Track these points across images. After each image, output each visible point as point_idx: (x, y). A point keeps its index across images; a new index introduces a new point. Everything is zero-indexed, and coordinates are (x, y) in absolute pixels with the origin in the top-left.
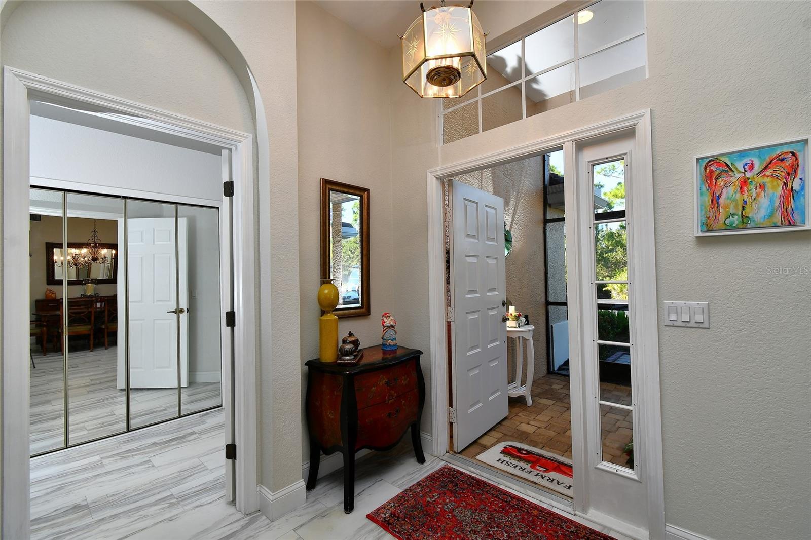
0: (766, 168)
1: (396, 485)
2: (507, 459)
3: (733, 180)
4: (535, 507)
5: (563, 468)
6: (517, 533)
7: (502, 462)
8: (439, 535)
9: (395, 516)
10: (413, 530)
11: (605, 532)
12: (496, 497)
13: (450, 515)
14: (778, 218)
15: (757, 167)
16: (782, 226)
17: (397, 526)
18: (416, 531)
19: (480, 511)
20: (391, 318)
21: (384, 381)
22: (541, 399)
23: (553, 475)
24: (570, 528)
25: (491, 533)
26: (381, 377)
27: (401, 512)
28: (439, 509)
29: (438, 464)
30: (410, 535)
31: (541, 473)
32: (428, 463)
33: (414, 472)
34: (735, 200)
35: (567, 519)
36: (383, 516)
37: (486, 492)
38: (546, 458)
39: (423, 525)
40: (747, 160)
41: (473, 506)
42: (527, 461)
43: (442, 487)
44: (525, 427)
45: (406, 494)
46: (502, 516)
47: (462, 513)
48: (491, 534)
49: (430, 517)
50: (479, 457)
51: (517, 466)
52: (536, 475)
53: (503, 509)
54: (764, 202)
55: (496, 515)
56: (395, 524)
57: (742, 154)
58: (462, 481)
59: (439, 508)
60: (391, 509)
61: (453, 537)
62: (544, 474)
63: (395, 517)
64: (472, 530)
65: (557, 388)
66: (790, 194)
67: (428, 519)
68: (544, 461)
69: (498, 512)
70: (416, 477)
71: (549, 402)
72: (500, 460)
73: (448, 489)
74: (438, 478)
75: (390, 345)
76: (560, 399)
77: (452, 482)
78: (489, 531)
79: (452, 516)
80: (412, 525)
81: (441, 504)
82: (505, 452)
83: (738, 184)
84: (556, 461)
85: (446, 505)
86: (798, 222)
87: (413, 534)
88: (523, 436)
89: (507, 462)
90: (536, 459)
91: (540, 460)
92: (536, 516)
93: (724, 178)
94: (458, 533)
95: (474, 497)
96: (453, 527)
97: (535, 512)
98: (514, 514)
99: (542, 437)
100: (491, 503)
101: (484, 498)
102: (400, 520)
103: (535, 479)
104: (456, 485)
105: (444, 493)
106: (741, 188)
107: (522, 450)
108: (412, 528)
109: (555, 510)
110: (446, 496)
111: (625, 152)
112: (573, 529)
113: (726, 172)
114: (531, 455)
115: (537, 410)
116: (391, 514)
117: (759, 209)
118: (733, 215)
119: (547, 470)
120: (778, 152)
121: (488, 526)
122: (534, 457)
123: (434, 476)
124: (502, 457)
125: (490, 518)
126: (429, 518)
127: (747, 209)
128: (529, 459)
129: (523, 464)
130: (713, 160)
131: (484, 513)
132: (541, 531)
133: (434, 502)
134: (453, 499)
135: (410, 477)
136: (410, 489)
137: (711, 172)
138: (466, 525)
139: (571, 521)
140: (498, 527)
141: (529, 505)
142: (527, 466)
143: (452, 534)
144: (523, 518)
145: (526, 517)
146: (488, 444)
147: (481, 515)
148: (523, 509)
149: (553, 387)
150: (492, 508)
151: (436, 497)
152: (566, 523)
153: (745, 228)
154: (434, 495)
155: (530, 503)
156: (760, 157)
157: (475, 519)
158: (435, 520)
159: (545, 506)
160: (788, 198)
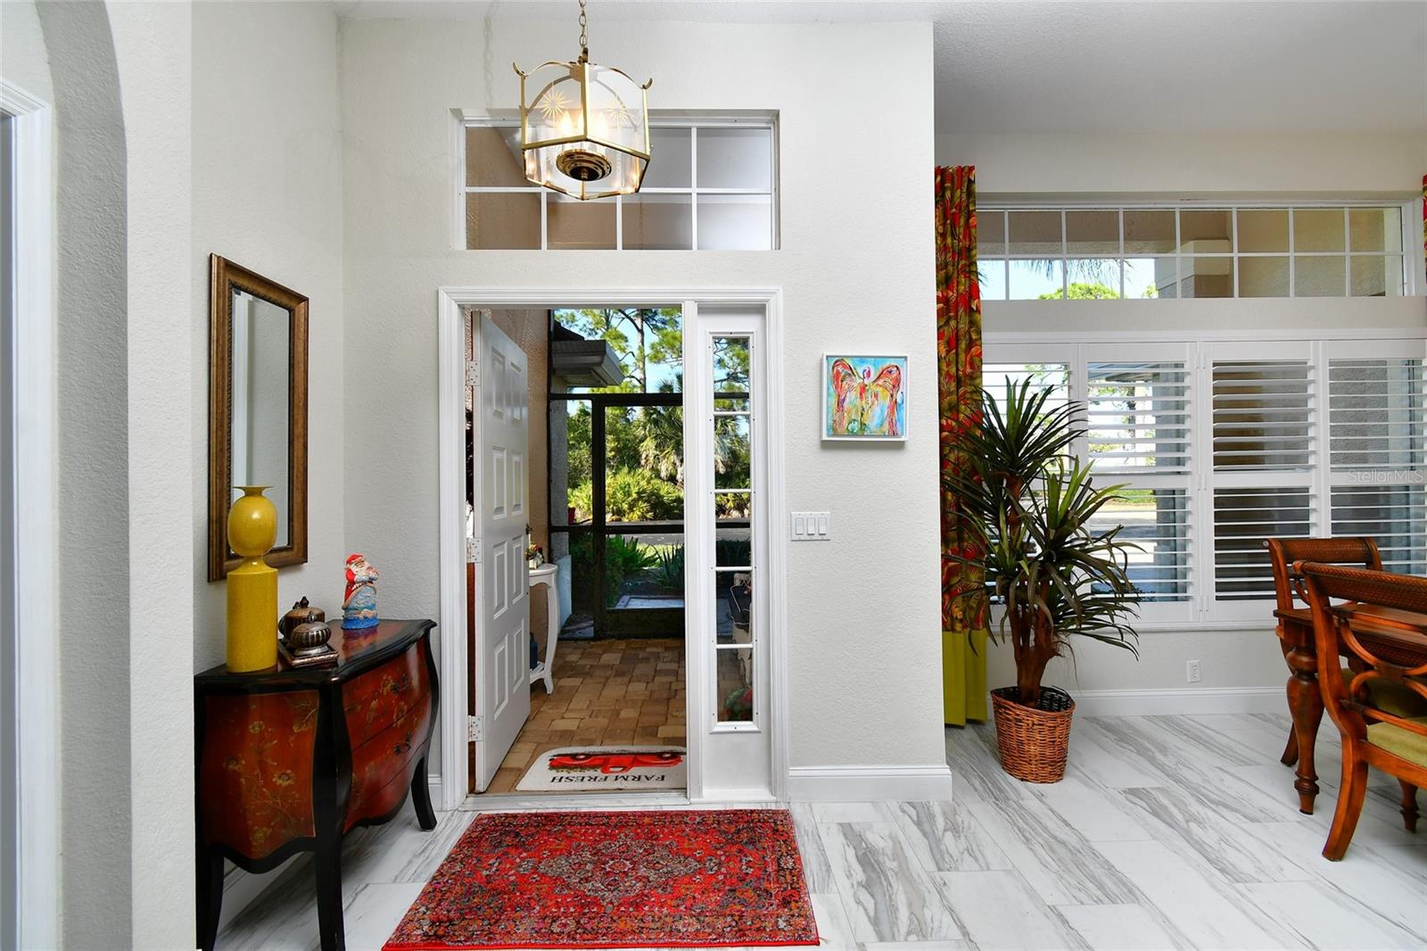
0: (879, 377)
1: (406, 879)
2: (564, 774)
3: (855, 384)
4: (643, 815)
5: (641, 759)
6: (641, 854)
7: (560, 780)
8: (538, 908)
9: (441, 922)
10: (490, 924)
11: (728, 808)
12: (586, 824)
13: (536, 876)
14: (886, 427)
15: (873, 377)
16: (889, 436)
17: (456, 933)
18: (495, 923)
19: (576, 851)
20: (367, 564)
21: (389, 685)
22: (562, 680)
23: (635, 771)
24: (695, 819)
25: (608, 869)
26: (384, 678)
27: (448, 911)
28: (514, 877)
29: (461, 819)
30: (491, 933)
31: (620, 775)
32: (443, 825)
33: (426, 848)
34: (855, 406)
35: (686, 812)
36: (419, 932)
37: (569, 824)
38: (615, 754)
39: (502, 910)
40: (865, 367)
41: (562, 850)
42: (594, 767)
43: (495, 847)
44: (560, 725)
45: (439, 883)
46: (610, 844)
47: (552, 866)
48: (609, 872)
49: (505, 893)
50: (520, 787)
51: (583, 778)
52: (616, 779)
53: (605, 835)
54: (877, 410)
55: (600, 846)
56: (451, 933)
57: (862, 359)
58: (522, 826)
59: (512, 875)
60: (426, 916)
61: (560, 900)
62: (625, 774)
63: (443, 922)
64: (582, 879)
65: (575, 660)
66: (895, 406)
67: (505, 898)
68: (613, 759)
69: (601, 840)
70: (434, 853)
71: (576, 681)
72: (554, 778)
73: (508, 845)
74: (479, 839)
75: (365, 618)
76: (587, 673)
77: (507, 833)
78: (605, 869)
79: (539, 876)
80: (483, 920)
81: (510, 869)
82: (555, 764)
83: (858, 389)
84: (630, 754)
85: (521, 866)
86: (899, 433)
87: (493, 929)
88: (566, 737)
89: (567, 778)
90: (603, 761)
91: (609, 759)
92: (651, 824)
93: (848, 380)
94: (564, 893)
95: (556, 838)
96: (552, 889)
97: (646, 820)
98: (622, 835)
99: (593, 730)
100: (584, 834)
101: (572, 832)
102: (456, 922)
103: (617, 785)
104: (517, 835)
105: (505, 853)
106: (861, 394)
107: (577, 754)
108: (486, 922)
109: (665, 809)
110: (510, 856)
111: (751, 331)
112: (698, 819)
113: (849, 374)
114: (593, 758)
115: (563, 695)
116: (433, 923)
117: (873, 416)
118: (855, 420)
119: (625, 768)
120: (888, 364)
121: (600, 864)
122: (599, 759)
123: (470, 837)
124: (554, 773)
125: (595, 854)
126: (506, 896)
127: (865, 416)
128: (593, 763)
129: (592, 773)
130: (839, 361)
131: (583, 851)
132: (666, 838)
133: (497, 873)
134: (525, 854)
135: (422, 858)
136: (440, 873)
137: (838, 373)
138: (569, 877)
139: (692, 812)
140: (613, 859)
141: (634, 816)
142: (598, 773)
143: (557, 898)
144: (638, 834)
145: (639, 831)
146: (522, 765)
147: (581, 855)
148: (631, 824)
149: (567, 659)
150: (589, 840)
151: (496, 864)
152: (687, 816)
153: (863, 435)
154: (491, 862)
155: (634, 814)
156: (875, 366)
157: (575, 864)
158: (518, 894)
159: (652, 809)
160: (893, 410)
